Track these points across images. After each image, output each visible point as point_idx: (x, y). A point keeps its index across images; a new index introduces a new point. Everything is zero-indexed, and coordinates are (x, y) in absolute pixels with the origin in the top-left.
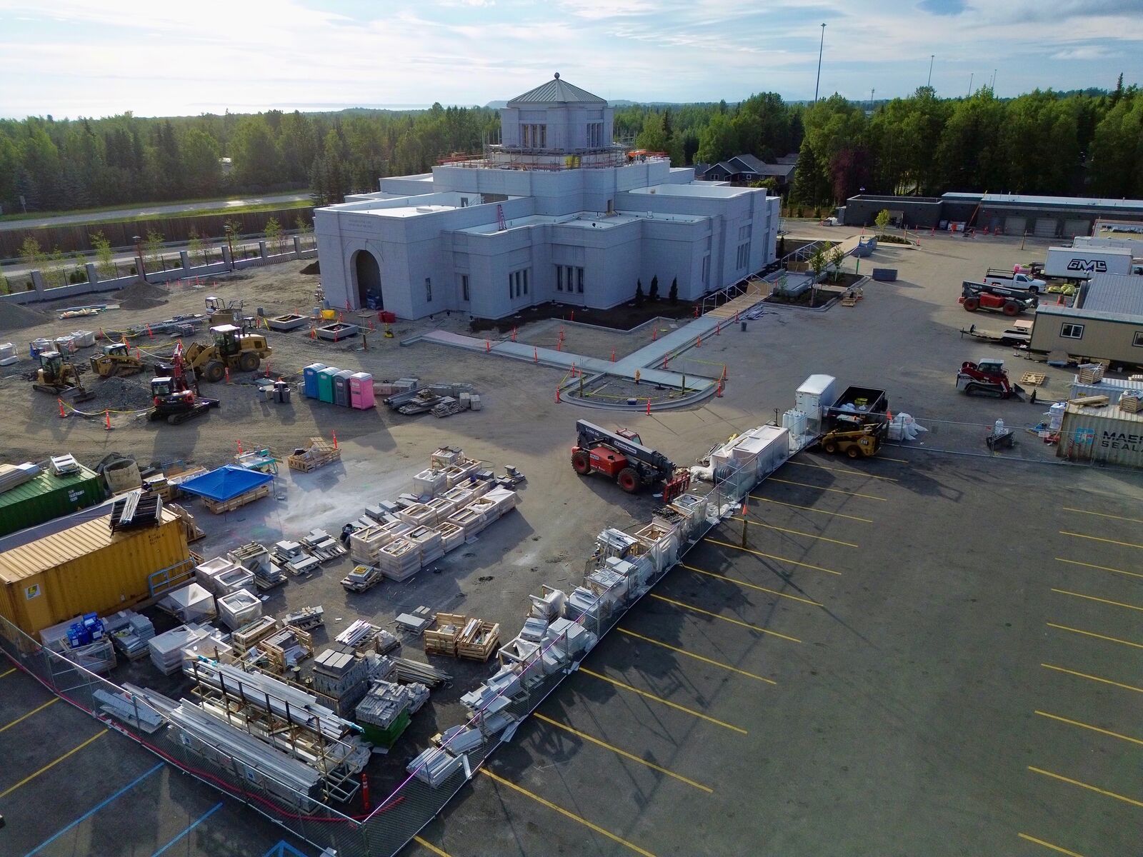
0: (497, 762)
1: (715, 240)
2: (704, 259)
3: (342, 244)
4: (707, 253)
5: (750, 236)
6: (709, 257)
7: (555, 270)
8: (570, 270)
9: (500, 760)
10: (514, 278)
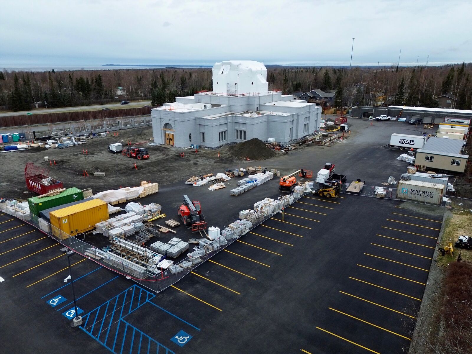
0: (196, 271)
1: (295, 122)
2: (290, 129)
3: (161, 121)
4: (291, 126)
5: (309, 120)
6: (292, 128)
7: (236, 132)
8: (241, 131)
9: (197, 270)
10: (221, 134)
